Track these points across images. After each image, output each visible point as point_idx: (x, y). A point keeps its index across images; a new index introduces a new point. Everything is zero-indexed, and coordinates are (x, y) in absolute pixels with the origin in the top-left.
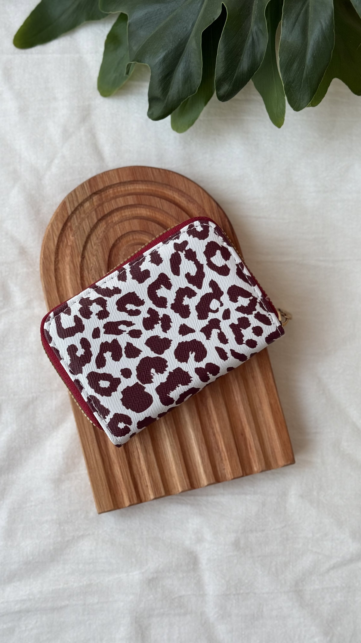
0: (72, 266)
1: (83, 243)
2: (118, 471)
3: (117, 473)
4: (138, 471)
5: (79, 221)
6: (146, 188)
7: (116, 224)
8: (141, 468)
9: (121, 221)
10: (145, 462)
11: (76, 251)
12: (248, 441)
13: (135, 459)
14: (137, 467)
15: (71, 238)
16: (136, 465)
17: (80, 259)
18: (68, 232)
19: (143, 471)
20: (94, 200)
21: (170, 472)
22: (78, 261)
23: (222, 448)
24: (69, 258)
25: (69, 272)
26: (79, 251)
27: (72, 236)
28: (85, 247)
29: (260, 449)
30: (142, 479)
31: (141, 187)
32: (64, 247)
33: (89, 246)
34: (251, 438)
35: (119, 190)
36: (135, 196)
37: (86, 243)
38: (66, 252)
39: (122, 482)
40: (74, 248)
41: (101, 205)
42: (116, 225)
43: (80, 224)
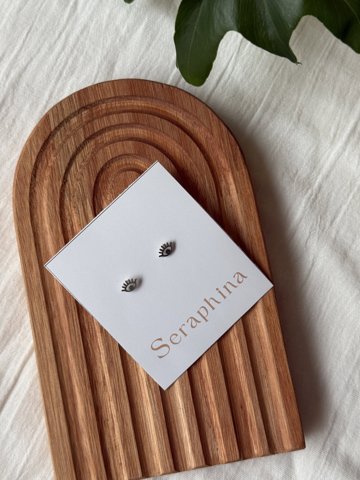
0: (51, 191)
1: (66, 165)
2: (86, 443)
3: (86, 445)
4: (111, 444)
5: (63, 138)
6: (146, 105)
7: (106, 144)
8: (115, 440)
9: (113, 142)
10: (121, 434)
11: (57, 174)
12: (249, 416)
13: (109, 429)
14: (111, 440)
15: (53, 158)
16: (110, 436)
17: (61, 183)
18: (49, 150)
19: (117, 444)
20: (83, 116)
21: (151, 449)
22: (59, 185)
23: (216, 422)
24: (48, 181)
25: (47, 199)
26: (61, 174)
27: (54, 156)
28: (67, 170)
29: (263, 427)
30: (115, 454)
31: (140, 104)
32: (43, 168)
33: (73, 169)
34: (252, 413)
35: (113, 105)
36: (131, 113)
37: (70, 164)
38: (45, 174)
39: (91, 458)
40: (55, 170)
41: (91, 120)
42: (107, 146)
43: (64, 142)
